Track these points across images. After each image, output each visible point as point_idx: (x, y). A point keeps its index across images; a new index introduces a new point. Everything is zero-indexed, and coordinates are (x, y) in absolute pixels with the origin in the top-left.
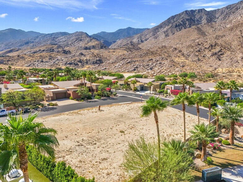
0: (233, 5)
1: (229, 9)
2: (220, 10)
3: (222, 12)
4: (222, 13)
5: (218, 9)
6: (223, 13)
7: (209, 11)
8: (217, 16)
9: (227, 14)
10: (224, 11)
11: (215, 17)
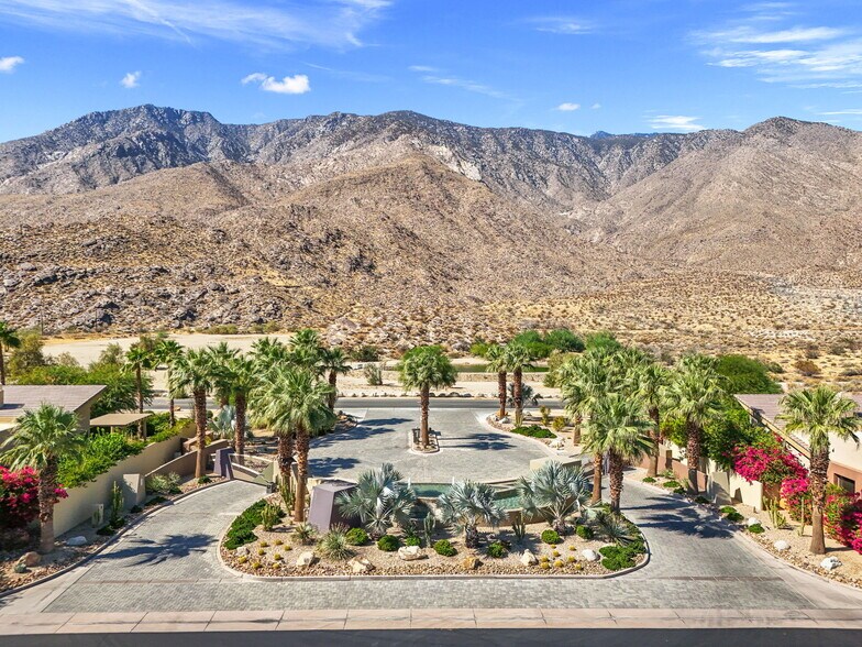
0: (293, 121)
1: (285, 133)
2: (258, 129)
3: (267, 135)
4: (267, 140)
5: (255, 126)
6: (270, 140)
7: (225, 126)
8: (253, 145)
9: (282, 145)
10: (273, 136)
11: (248, 148)
